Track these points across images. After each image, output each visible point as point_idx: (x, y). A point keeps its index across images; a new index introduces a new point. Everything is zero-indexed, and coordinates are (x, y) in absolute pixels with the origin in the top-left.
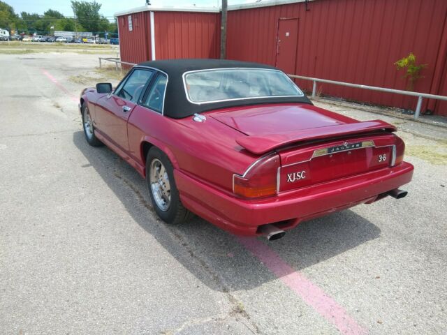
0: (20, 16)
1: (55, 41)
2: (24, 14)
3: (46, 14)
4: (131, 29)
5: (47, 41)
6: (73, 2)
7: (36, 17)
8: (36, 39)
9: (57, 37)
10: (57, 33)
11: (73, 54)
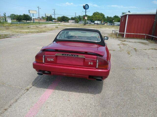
0: (106, 18)
1: (114, 25)
2: (107, 17)
3: (114, 17)
4: (122, 21)
5: (111, 25)
6: (122, 13)
7: (111, 18)
8: (108, 24)
9: (115, 24)
10: (115, 23)
11: (108, 29)
